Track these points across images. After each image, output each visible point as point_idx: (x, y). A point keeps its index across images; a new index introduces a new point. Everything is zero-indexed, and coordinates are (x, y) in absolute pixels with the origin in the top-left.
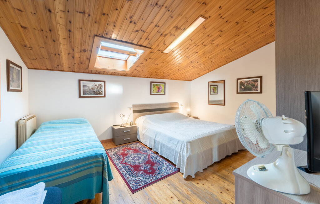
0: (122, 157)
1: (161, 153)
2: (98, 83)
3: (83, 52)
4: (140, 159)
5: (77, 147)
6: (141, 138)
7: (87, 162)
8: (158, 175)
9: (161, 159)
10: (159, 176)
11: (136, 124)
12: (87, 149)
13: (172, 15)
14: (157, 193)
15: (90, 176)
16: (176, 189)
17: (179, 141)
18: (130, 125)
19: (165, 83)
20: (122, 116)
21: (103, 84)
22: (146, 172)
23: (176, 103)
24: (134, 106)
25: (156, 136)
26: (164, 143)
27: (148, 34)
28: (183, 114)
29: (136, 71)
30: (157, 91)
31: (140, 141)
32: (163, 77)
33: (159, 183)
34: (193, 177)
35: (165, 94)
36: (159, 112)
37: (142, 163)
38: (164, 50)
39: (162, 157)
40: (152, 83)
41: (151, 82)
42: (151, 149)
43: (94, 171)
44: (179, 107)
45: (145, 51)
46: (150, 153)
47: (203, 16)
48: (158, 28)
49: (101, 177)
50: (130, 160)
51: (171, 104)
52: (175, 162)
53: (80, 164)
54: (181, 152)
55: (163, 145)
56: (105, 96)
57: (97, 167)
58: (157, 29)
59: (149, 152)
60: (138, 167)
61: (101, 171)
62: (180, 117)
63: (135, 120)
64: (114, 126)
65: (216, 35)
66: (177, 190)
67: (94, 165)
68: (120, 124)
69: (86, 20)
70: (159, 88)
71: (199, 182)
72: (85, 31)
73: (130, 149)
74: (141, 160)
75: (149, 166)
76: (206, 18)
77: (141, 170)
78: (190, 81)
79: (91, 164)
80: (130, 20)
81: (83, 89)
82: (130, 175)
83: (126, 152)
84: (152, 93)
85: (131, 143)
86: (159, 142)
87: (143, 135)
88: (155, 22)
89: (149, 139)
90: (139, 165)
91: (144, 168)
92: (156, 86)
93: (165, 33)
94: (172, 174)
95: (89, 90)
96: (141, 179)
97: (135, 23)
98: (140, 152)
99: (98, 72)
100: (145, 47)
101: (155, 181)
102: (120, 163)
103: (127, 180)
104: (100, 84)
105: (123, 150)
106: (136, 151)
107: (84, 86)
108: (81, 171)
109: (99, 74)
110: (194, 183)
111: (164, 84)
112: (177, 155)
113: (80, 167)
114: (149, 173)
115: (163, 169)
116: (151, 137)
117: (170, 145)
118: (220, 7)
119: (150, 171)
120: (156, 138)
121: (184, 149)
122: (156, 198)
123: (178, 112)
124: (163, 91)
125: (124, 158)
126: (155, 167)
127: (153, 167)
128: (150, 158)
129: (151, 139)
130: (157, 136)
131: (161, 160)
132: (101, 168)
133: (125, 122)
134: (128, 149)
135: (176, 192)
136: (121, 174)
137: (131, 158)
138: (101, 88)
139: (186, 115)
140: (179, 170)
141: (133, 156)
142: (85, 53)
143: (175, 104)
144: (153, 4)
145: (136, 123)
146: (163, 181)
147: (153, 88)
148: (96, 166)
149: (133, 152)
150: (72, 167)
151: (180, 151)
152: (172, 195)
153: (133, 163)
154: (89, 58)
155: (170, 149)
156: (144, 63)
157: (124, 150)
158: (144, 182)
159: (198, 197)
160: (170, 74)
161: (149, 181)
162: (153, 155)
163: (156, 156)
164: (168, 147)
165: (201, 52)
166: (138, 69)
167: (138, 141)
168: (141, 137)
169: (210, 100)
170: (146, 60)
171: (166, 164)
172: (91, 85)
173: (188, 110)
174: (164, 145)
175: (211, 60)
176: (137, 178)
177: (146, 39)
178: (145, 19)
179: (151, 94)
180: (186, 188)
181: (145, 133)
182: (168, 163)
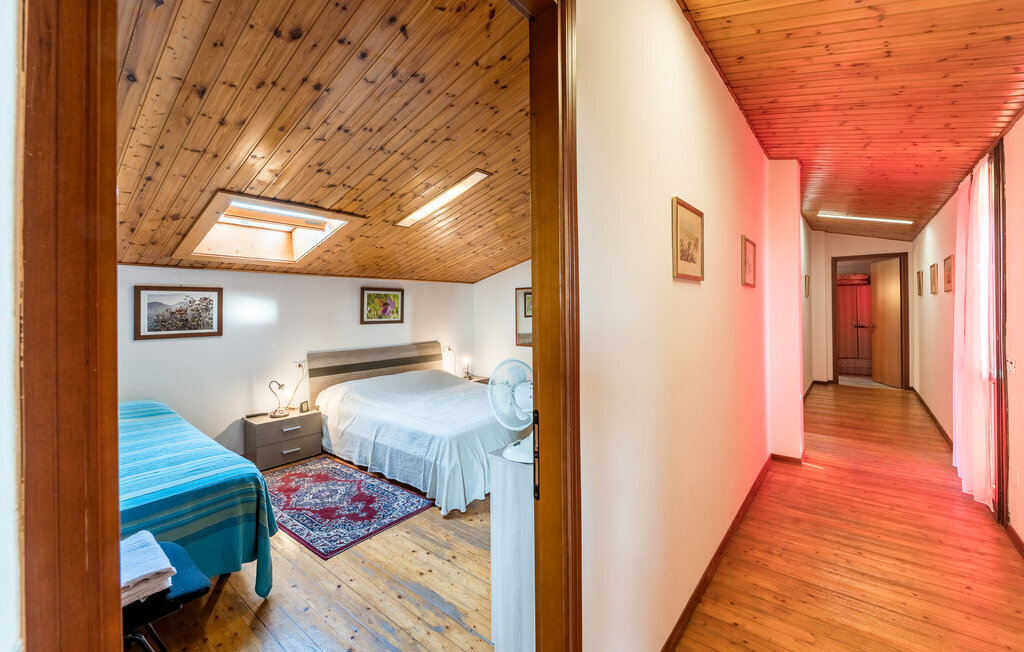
0: (282, 496)
1: (390, 473)
2: (197, 296)
3: (170, 220)
4: (338, 494)
5: (185, 467)
6: (334, 443)
7: (222, 494)
8: (383, 518)
9: (391, 488)
10: (386, 521)
11: (317, 408)
12: (215, 468)
13: (416, 166)
14: (381, 549)
15: (232, 523)
16: (423, 536)
17: (432, 439)
18: (302, 411)
19: (402, 291)
20: (275, 386)
21: (214, 296)
22: (354, 517)
23: (435, 344)
24: (311, 357)
25: (377, 432)
26: (399, 446)
27: (359, 192)
28: (453, 373)
29: (320, 261)
30: (380, 312)
31: (331, 454)
32: (398, 275)
33: (388, 534)
34: (463, 510)
35: (401, 321)
36: (386, 369)
37: (341, 501)
38: (399, 221)
39: (393, 482)
40: (366, 292)
41: (363, 289)
42: (365, 469)
43: (240, 511)
44: (441, 354)
45: (350, 222)
46: (362, 478)
47: (482, 171)
48: (384, 184)
49: (254, 524)
50: (308, 499)
51: (419, 346)
52: (425, 488)
53: (207, 500)
54: (438, 462)
55: (395, 454)
56: (219, 333)
57: (245, 504)
58: (381, 185)
59: (360, 476)
60: (333, 510)
61: (254, 511)
62: (443, 381)
63: (314, 395)
64: (248, 417)
65: (517, 198)
66: (426, 538)
67: (238, 499)
68: (270, 410)
69: (204, 164)
70: (386, 305)
71: (473, 518)
72: (193, 180)
73: (304, 475)
74: (338, 497)
75: (361, 505)
76: (490, 174)
77: (340, 516)
78: (473, 283)
79: (233, 496)
80: (318, 168)
81: (149, 314)
82: (312, 529)
83: (293, 484)
84: (366, 319)
85: (303, 462)
86: (385, 447)
87: (342, 434)
88: (378, 173)
89: (358, 444)
90: (333, 506)
91: (349, 510)
92: (376, 300)
93: (401, 192)
94: (417, 512)
95: (167, 315)
96: (342, 532)
97: (329, 173)
98: (333, 479)
99: (202, 265)
100: (352, 214)
101: (377, 531)
102: (282, 510)
103: (308, 539)
104: (205, 299)
105: (283, 480)
106: (321, 478)
107: (151, 305)
108: (209, 514)
109: (203, 268)
110: (463, 522)
111: (399, 293)
112: (429, 470)
113: (206, 506)
114: (362, 519)
115: (395, 505)
116: (364, 439)
117: (414, 450)
118: (514, 160)
119: (364, 514)
120: (378, 437)
121: (443, 454)
122: (380, 558)
123: (439, 368)
124: (397, 312)
125: (289, 498)
126: (375, 506)
127: (371, 506)
128: (362, 489)
129: (363, 442)
130: (381, 433)
131: (390, 490)
132: (254, 505)
133: (284, 405)
134: (298, 477)
135: (423, 542)
136: (288, 530)
137: (310, 495)
138: (207, 309)
139: (460, 374)
140: (432, 503)
141: (314, 491)
142: (176, 222)
143: (432, 347)
144: (373, 148)
145: (317, 405)
146: (395, 528)
147: (368, 304)
148: (243, 502)
149: (314, 482)
150: (189, 507)
151: (436, 460)
152: (414, 547)
153: (317, 504)
154: (183, 232)
155: (413, 459)
156: (346, 244)
157: (287, 480)
158: (350, 536)
159: (468, 540)
160: (417, 267)
161: (363, 532)
162: (369, 481)
163: (377, 482)
164: (409, 455)
165: (490, 226)
166: (327, 257)
167: (324, 453)
168: (333, 441)
169: (520, 331)
170: (352, 239)
171: (402, 496)
172: (174, 301)
173: (467, 360)
174: (398, 452)
175: (517, 240)
176: (332, 533)
177: (355, 200)
178: (353, 168)
179: (363, 322)
180: (445, 531)
181: (349, 430)
182: (407, 494)
